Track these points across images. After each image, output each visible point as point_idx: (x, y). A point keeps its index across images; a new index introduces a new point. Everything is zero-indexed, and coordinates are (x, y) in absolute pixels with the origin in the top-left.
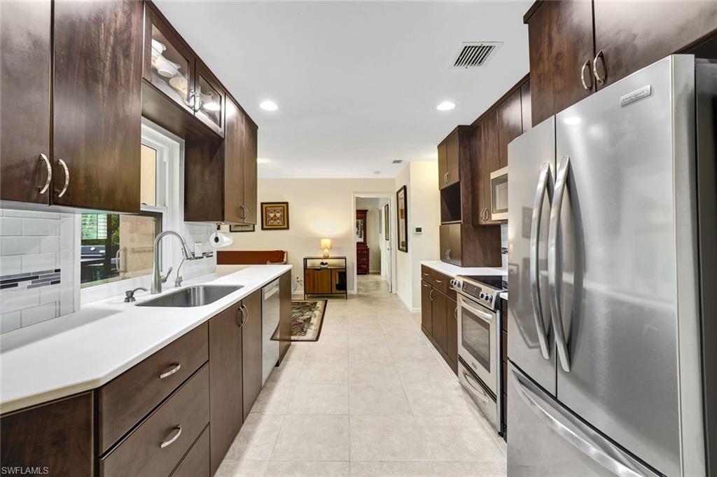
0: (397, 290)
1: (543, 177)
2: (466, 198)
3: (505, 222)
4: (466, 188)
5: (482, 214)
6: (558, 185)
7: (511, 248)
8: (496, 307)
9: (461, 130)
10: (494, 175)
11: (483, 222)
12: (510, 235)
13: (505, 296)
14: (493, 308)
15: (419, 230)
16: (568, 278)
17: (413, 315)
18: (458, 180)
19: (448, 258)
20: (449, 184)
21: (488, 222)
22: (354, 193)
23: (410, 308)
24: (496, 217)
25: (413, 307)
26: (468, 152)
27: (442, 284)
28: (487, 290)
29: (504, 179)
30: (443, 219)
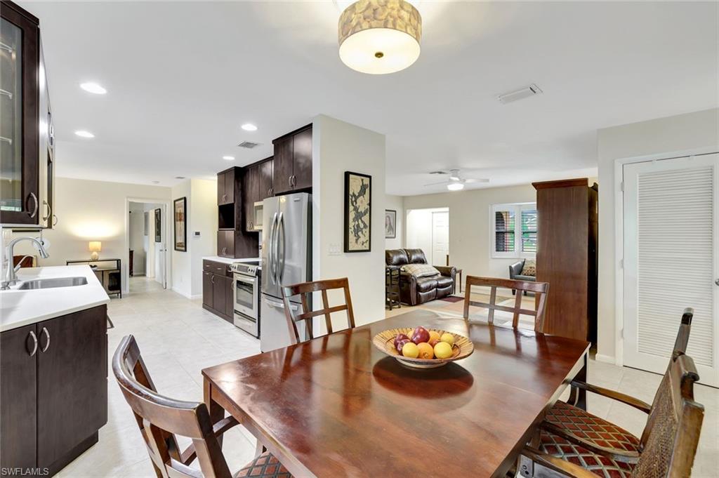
0: (172, 285)
1: (275, 216)
2: (238, 214)
3: (261, 231)
4: (238, 207)
5: (248, 225)
6: (279, 220)
7: (264, 246)
8: (256, 275)
9: (237, 169)
10: (256, 204)
11: (248, 230)
12: (263, 238)
13: (260, 268)
14: (254, 275)
15: (198, 234)
16: (281, 261)
17: (194, 301)
18: (233, 202)
19: (224, 254)
20: (227, 203)
21: (252, 230)
22: (128, 197)
23: (189, 296)
24: (256, 228)
25: (192, 294)
26: (240, 185)
27: (222, 270)
28: (251, 267)
29: (261, 207)
30: (220, 226)
